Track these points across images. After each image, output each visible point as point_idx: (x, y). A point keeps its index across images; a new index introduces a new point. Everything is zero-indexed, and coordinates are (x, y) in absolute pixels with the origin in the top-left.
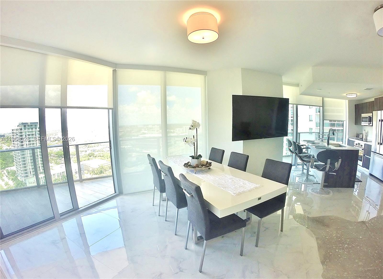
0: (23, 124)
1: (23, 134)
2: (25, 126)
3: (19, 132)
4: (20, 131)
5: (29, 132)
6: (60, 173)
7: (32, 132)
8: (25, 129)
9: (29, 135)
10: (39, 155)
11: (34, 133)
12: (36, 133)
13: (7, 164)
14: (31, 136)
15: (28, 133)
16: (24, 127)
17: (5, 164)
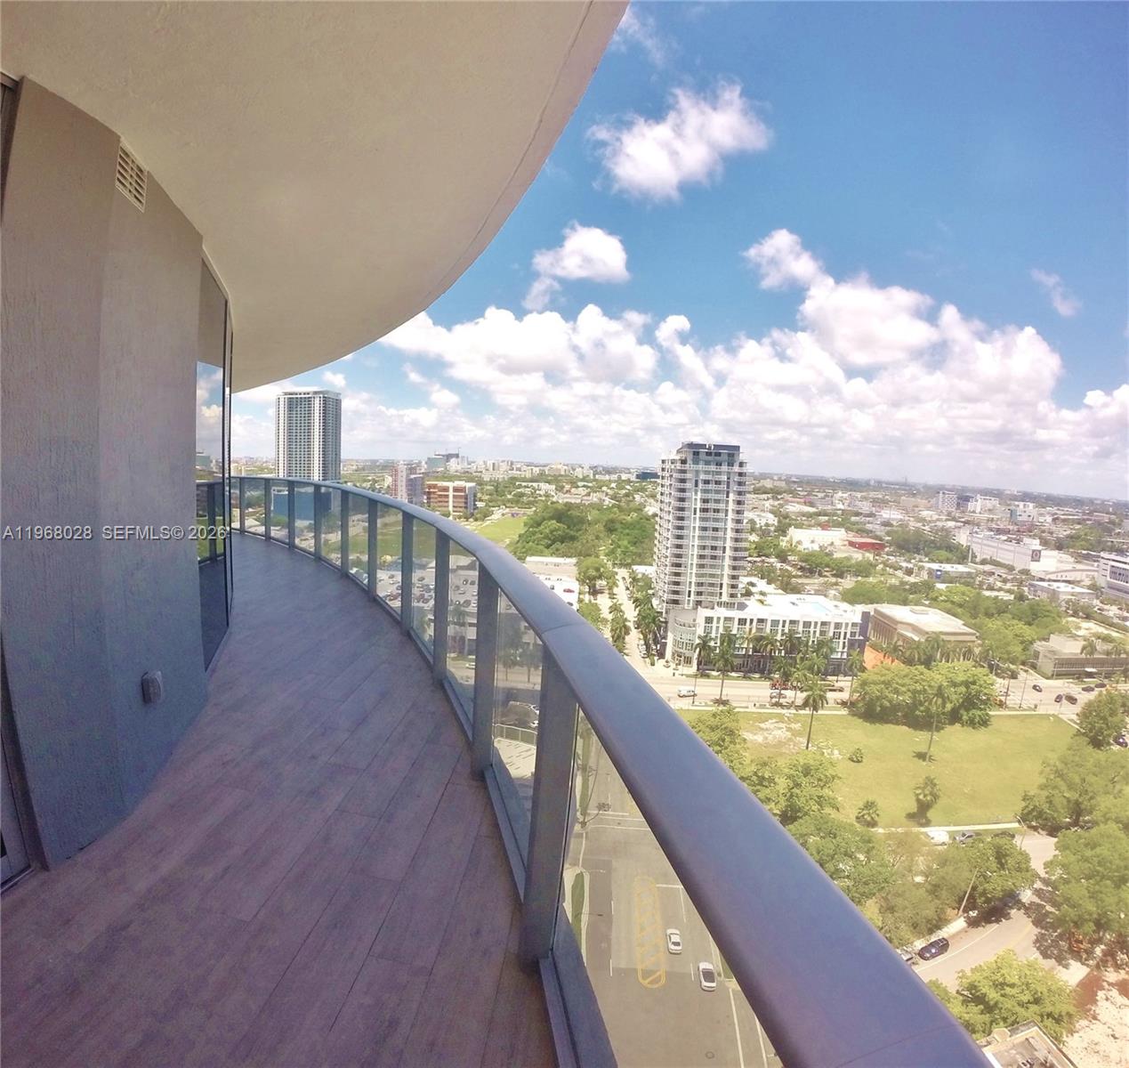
0: (691, 445)
1: (688, 476)
2: (696, 454)
3: (678, 468)
4: (679, 466)
5: (707, 472)
6: (781, 623)
7: (719, 473)
8: (696, 462)
9: (707, 482)
10: (728, 549)
11: (724, 478)
12: (728, 478)
13: (640, 555)
14: (711, 486)
15: (702, 477)
16: (694, 454)
17: (635, 554)
